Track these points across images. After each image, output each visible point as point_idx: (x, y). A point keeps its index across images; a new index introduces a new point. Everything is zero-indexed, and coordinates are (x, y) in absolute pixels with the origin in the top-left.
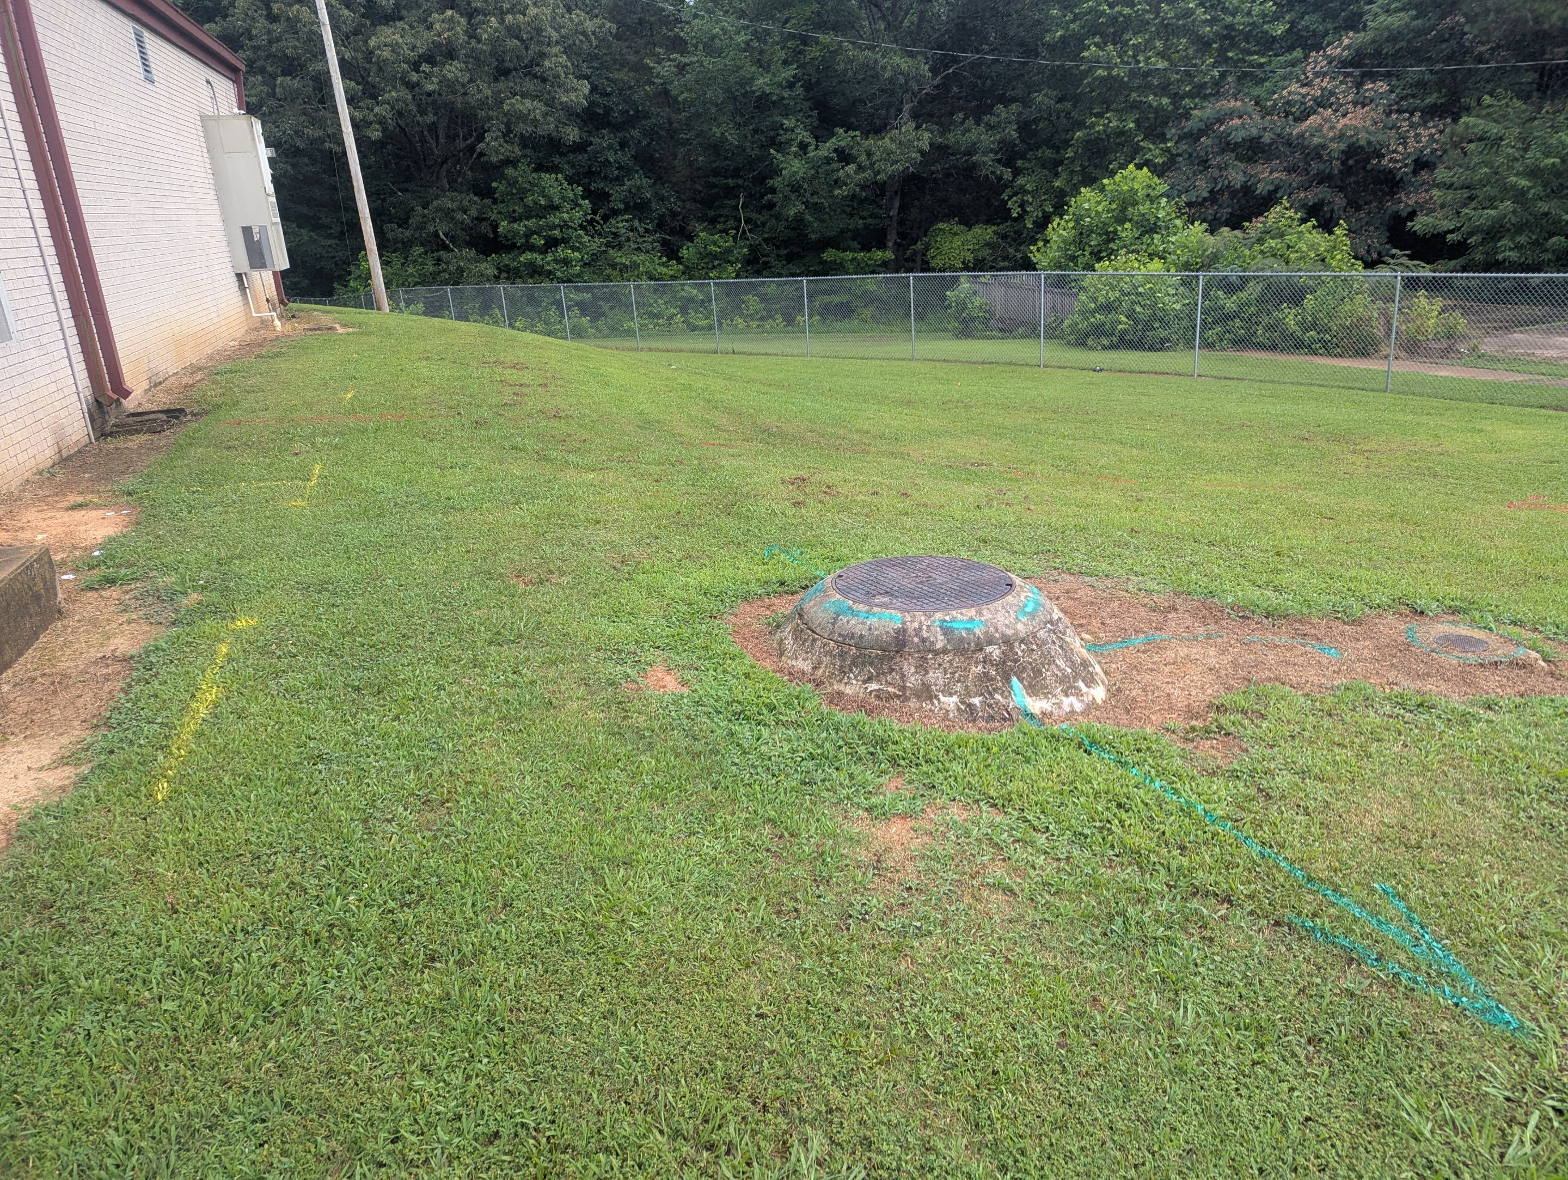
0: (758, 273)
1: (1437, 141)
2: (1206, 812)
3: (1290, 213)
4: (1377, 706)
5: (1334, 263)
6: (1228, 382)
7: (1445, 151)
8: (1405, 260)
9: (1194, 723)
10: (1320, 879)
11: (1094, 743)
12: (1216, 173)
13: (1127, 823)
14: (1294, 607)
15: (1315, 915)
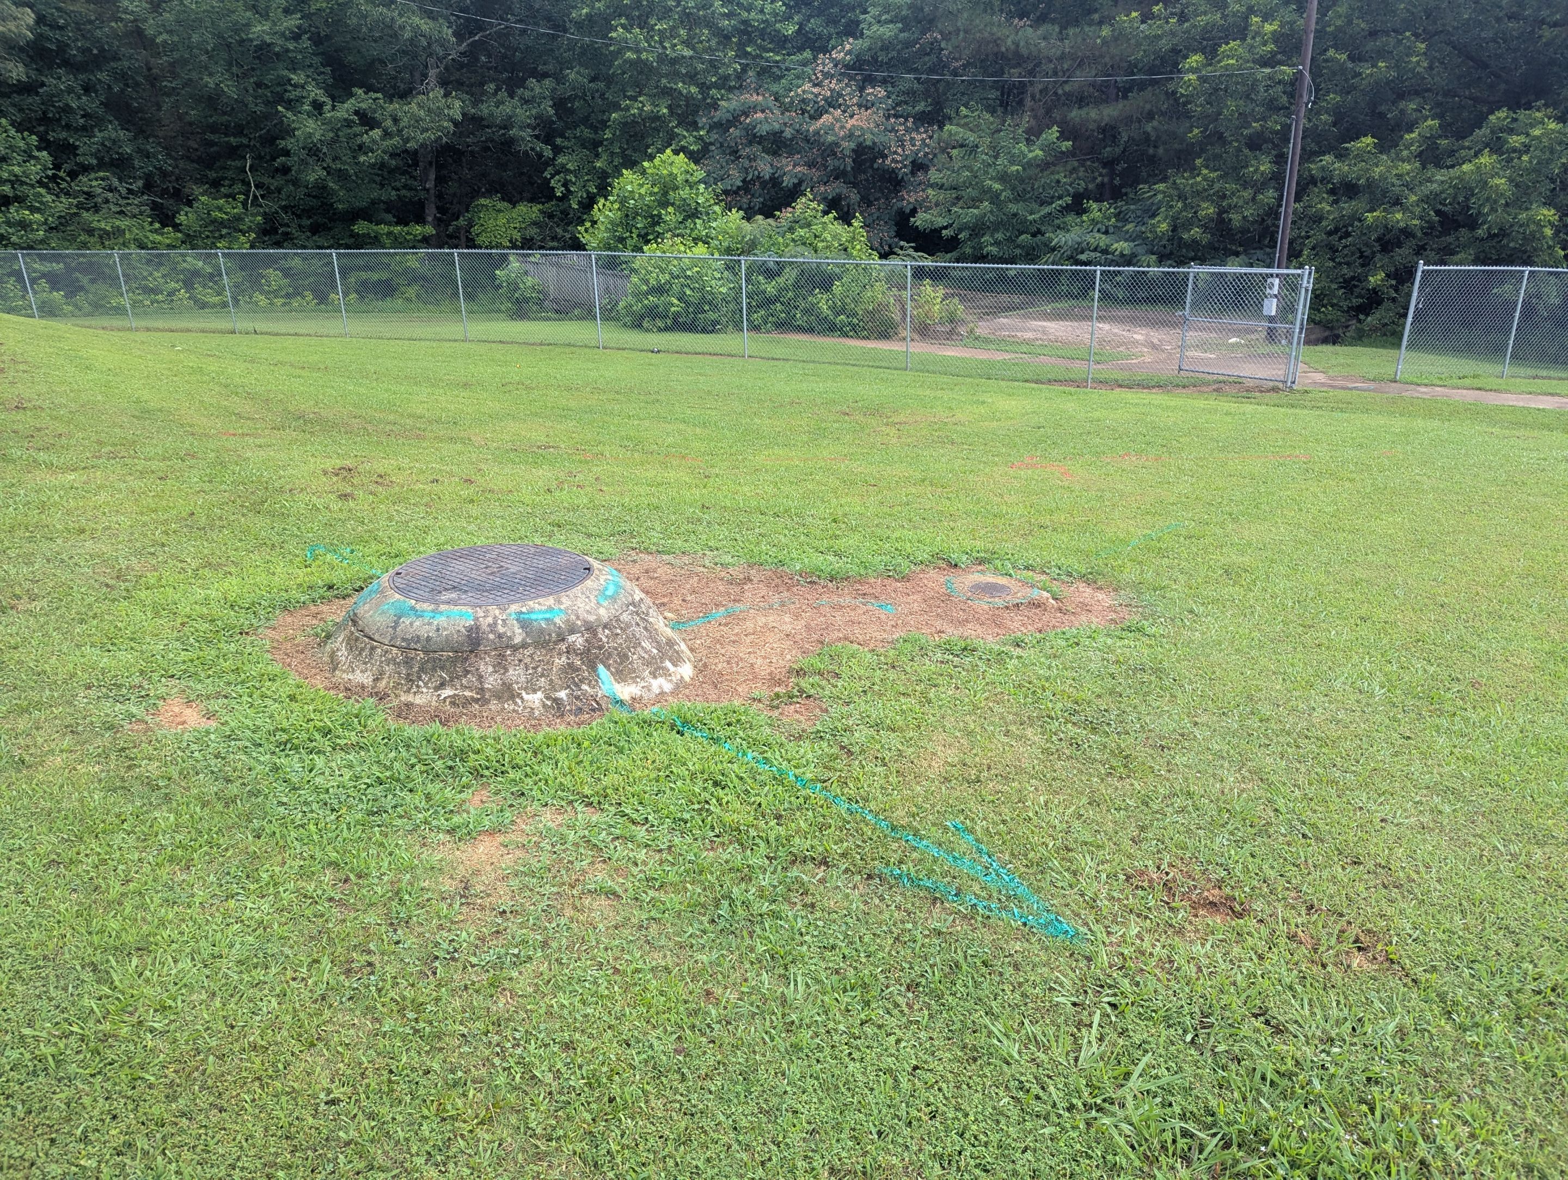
0: (278, 245)
1: (928, 146)
2: (796, 777)
3: (814, 205)
4: (930, 654)
5: (855, 253)
6: (776, 363)
7: (935, 155)
8: (911, 251)
9: (777, 689)
10: (902, 826)
11: (686, 722)
12: (747, 163)
13: (724, 801)
14: (853, 570)
15: (901, 862)
